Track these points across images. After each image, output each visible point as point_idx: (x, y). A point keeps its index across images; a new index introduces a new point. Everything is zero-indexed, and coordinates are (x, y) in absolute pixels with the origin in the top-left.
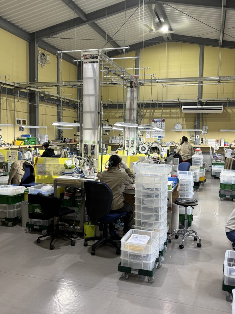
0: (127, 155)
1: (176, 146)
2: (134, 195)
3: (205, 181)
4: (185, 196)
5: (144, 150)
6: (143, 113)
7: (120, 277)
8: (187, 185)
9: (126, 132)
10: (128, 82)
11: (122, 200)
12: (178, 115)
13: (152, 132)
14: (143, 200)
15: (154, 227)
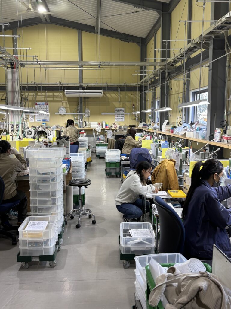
0: (12, 140)
1: (62, 129)
2: (29, 181)
3: (92, 161)
4: (77, 177)
5: (30, 135)
6: (25, 96)
7: (19, 268)
8: (79, 166)
9: (9, 116)
10: (8, 62)
11: (15, 188)
12: (62, 99)
13: (36, 116)
14: (38, 186)
15: (52, 211)
